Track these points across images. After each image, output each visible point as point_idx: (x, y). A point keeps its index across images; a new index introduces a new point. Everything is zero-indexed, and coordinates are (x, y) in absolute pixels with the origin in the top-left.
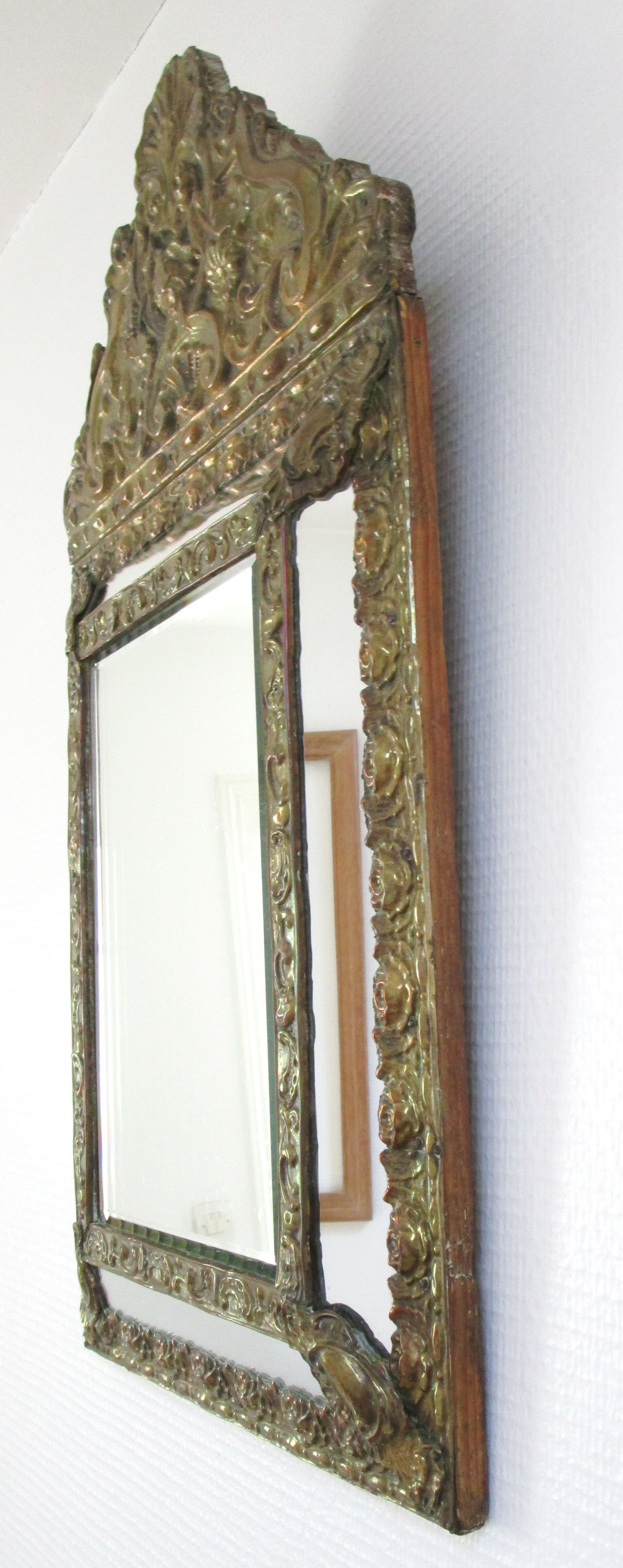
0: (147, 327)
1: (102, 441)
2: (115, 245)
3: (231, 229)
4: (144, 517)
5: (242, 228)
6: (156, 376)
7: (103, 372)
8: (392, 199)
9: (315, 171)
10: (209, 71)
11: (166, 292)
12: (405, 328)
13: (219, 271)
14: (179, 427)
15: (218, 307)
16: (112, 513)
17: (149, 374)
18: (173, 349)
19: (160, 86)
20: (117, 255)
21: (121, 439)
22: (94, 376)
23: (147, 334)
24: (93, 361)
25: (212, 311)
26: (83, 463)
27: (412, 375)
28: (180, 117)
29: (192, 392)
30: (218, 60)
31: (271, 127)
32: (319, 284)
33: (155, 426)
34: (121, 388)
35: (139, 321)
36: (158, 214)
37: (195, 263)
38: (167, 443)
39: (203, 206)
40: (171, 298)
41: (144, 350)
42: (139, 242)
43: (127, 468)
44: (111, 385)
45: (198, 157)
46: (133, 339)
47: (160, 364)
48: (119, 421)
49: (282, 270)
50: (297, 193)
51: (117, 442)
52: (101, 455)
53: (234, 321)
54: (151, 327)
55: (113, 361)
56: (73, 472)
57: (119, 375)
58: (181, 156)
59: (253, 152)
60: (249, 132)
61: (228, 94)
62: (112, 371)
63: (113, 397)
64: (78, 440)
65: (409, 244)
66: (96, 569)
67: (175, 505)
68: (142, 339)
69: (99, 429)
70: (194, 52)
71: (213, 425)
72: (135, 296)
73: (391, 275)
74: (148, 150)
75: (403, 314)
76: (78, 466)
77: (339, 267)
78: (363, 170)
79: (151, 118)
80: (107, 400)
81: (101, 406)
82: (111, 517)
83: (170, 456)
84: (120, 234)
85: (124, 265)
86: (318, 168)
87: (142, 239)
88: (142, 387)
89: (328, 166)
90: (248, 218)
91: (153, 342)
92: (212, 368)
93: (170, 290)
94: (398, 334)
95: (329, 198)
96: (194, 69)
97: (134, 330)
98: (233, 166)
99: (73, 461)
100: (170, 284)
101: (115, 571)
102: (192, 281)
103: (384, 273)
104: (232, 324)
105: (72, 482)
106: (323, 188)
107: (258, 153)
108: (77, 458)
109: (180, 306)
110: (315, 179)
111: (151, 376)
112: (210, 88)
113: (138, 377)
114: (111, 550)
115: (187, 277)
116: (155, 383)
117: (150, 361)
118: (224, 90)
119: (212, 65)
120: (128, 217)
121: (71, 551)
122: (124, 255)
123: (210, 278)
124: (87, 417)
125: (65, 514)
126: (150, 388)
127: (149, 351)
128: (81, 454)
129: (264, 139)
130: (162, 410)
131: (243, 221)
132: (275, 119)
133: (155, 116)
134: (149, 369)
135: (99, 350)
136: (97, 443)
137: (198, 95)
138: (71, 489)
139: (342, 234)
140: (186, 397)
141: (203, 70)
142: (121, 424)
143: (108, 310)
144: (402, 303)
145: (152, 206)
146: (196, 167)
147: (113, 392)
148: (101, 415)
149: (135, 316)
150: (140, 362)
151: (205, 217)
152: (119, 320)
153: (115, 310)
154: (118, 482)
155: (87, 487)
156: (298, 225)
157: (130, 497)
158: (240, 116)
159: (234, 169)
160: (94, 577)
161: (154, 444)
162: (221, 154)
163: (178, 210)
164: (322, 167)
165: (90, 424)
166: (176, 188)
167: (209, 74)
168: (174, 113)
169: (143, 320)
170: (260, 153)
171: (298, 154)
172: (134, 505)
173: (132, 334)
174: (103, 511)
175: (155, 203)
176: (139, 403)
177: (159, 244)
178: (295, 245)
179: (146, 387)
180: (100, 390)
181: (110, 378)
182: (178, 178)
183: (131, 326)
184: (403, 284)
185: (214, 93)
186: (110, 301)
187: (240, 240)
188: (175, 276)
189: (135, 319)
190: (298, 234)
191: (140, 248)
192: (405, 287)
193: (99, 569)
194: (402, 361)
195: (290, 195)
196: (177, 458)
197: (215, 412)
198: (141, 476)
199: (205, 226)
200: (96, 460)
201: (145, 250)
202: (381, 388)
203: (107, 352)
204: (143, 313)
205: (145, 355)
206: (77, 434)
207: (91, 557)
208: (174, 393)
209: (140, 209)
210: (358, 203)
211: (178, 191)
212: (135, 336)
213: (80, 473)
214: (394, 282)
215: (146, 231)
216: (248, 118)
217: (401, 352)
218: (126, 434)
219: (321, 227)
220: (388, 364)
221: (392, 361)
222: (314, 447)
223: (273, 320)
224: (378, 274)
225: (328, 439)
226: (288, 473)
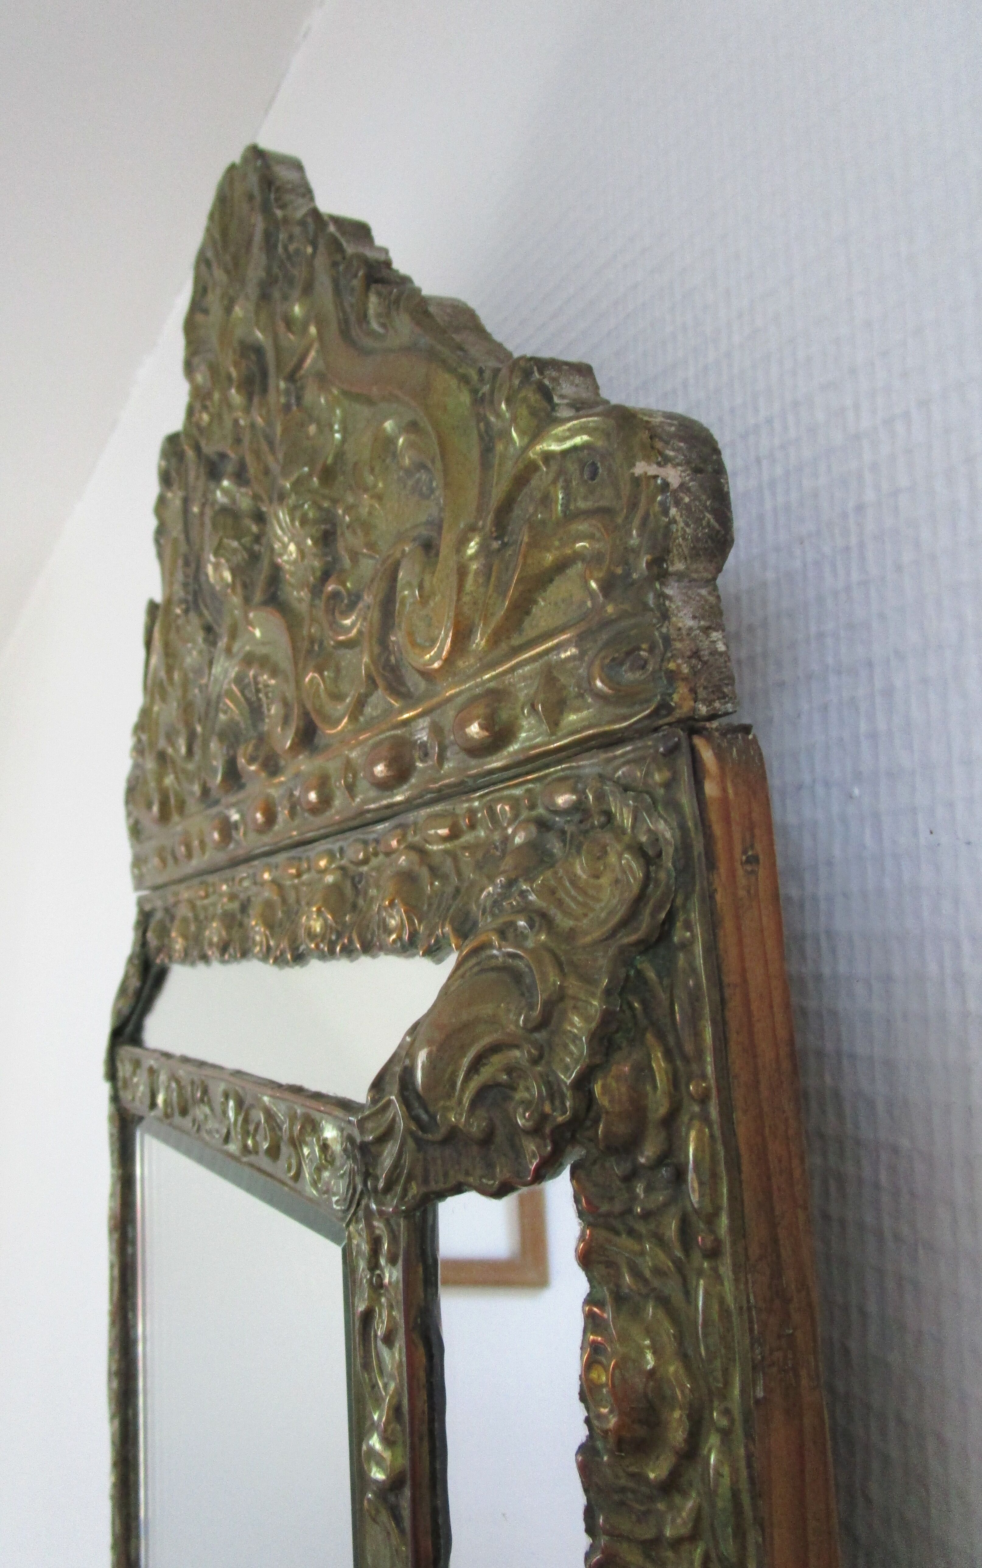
0: (201, 605)
1: (157, 747)
2: (162, 462)
3: (310, 475)
5: (329, 475)
6: (214, 686)
7: (157, 647)
8: (674, 476)
9: (464, 379)
10: (278, 183)
11: (219, 564)
12: (718, 830)
13: (292, 547)
14: (245, 785)
15: (296, 605)
18: (233, 654)
19: (212, 216)
20: (166, 479)
22: (148, 645)
23: (201, 615)
24: (147, 623)
25: (284, 612)
27: (742, 958)
28: (236, 265)
29: (261, 739)
30: (298, 166)
31: (377, 281)
32: (479, 641)
33: (215, 765)
34: (176, 678)
35: (191, 591)
36: (210, 423)
39: (269, 423)
40: (228, 576)
41: (199, 637)
42: (189, 463)
43: (185, 806)
45: (259, 335)
46: (186, 614)
47: (217, 668)
48: (175, 727)
49: (399, 585)
50: (425, 423)
51: (173, 760)
53: (321, 644)
54: (206, 608)
55: (167, 632)
57: (174, 658)
58: (239, 332)
59: (345, 332)
60: (337, 290)
61: (302, 223)
64: (137, 727)
65: (711, 582)
66: (152, 939)
68: (196, 618)
69: (155, 729)
70: (256, 153)
71: (293, 813)
72: (186, 547)
73: (672, 677)
74: (200, 318)
75: (711, 789)
77: (528, 613)
78: (578, 379)
79: (203, 267)
80: (163, 687)
83: (236, 825)
84: (168, 445)
85: (174, 496)
86: (474, 375)
87: (193, 458)
89: (496, 372)
90: (340, 455)
91: (208, 631)
93: (224, 560)
94: (698, 847)
95: (500, 447)
96: (253, 180)
97: (187, 601)
98: (313, 354)
99: (132, 752)
100: (224, 550)
102: (256, 547)
103: (650, 668)
104: (316, 648)
106: (481, 418)
107: (353, 333)
108: (136, 750)
109: (240, 591)
110: (465, 398)
112: (279, 213)
115: (246, 540)
116: (214, 696)
117: (206, 657)
118: (300, 214)
119: (285, 174)
120: (176, 423)
122: (173, 481)
123: (281, 554)
124: (144, 700)
126: (209, 700)
127: (204, 639)
128: (139, 747)
129: (365, 304)
131: (330, 461)
132: (388, 264)
133: (208, 263)
134: (207, 668)
135: (153, 608)
136: (154, 743)
137: (259, 224)
139: (534, 544)
140: (251, 747)
141: (268, 182)
142: (179, 734)
143: (160, 556)
144: (707, 755)
145: (204, 411)
146: (258, 351)
147: (168, 680)
148: (157, 706)
149: (188, 581)
150: (195, 652)
151: (271, 444)
153: (167, 556)
154: (175, 818)
156: (432, 491)
158: (321, 262)
159: (315, 361)
160: (150, 949)
161: (213, 791)
162: (293, 333)
163: (236, 422)
164: (481, 372)
166: (230, 387)
167: (278, 189)
168: (228, 258)
169: (196, 592)
170: (355, 332)
171: (425, 341)
173: (185, 606)
175: (207, 407)
176: (196, 714)
177: (214, 472)
178: (424, 532)
179: (204, 695)
180: (156, 671)
182: (233, 369)
183: (183, 595)
184: (702, 693)
185: (286, 220)
186: (161, 543)
187: (324, 497)
188: (229, 537)
189: (187, 585)
190: (430, 510)
191: (192, 474)
192: (709, 702)
194: (713, 924)
195: (413, 427)
196: (245, 834)
197: (296, 794)
198: (201, 832)
199: (270, 459)
201: (197, 477)
202: (651, 975)
203: (160, 616)
205: (199, 644)
208: (238, 726)
209: (190, 411)
210: (572, 467)
211: (233, 391)
212: (188, 610)
213: (140, 772)
214: (680, 696)
215: (197, 447)
216: (335, 264)
217: (709, 897)
219: (481, 510)
220: (671, 917)
221: (681, 913)
222: (476, 1077)
223: (387, 674)
224: (632, 669)
225: (510, 1070)
226: (413, 1113)
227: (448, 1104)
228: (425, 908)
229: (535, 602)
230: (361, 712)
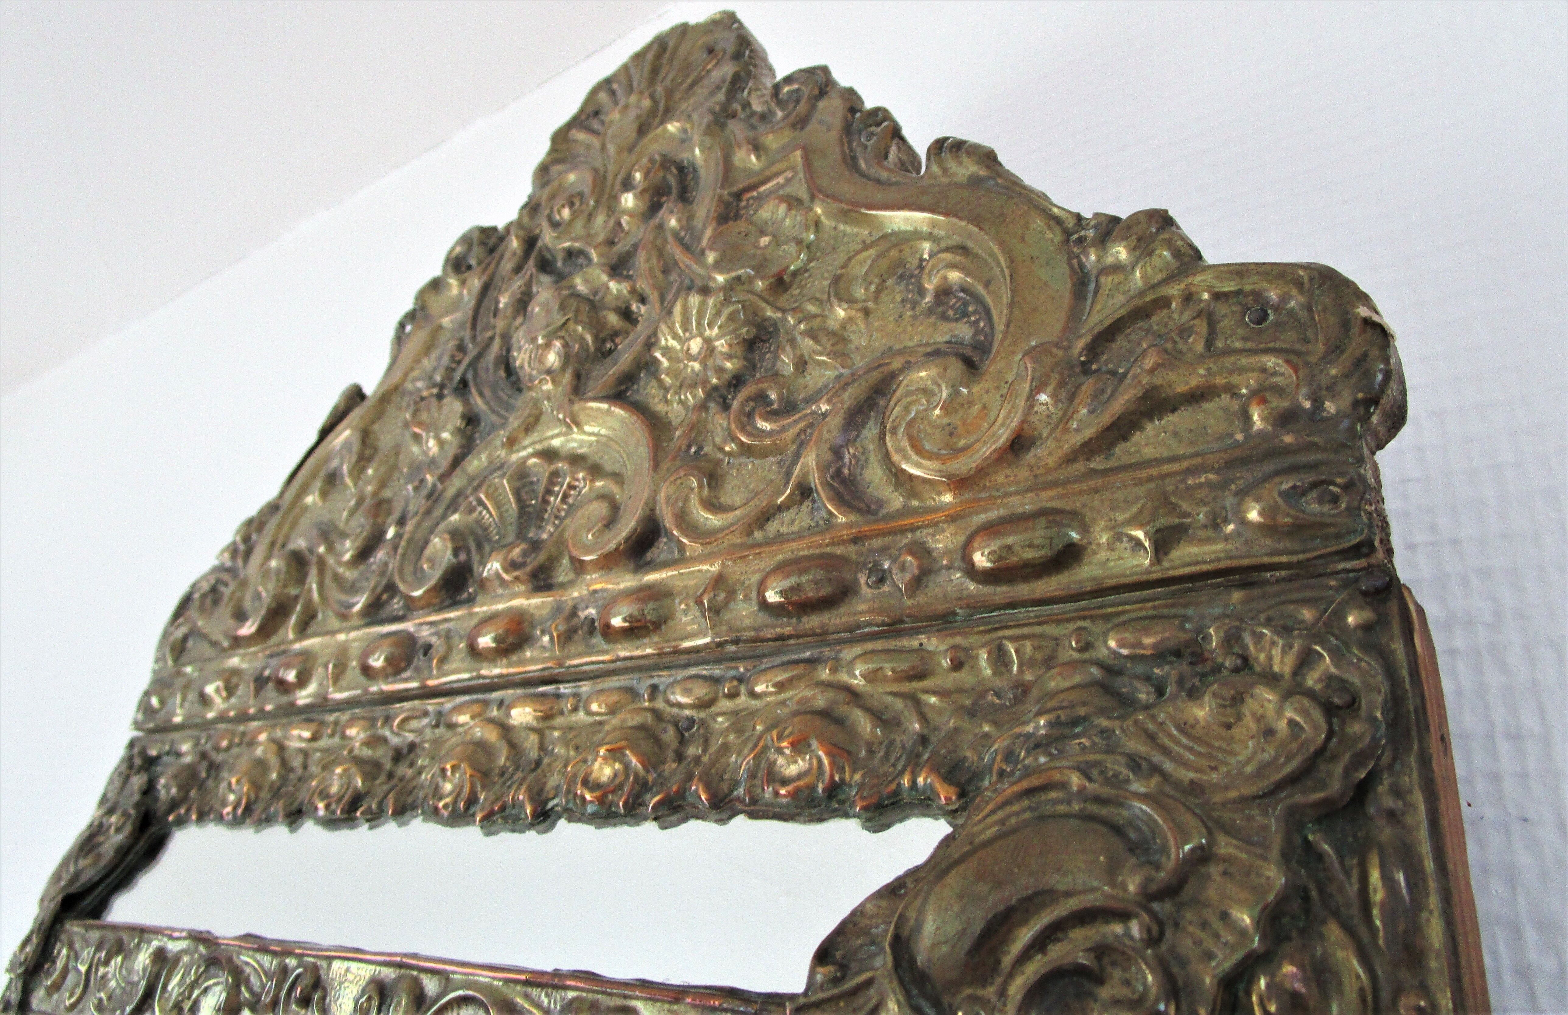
0: (474, 391)
1: (291, 546)
2: (458, 249)
4: (314, 738)
5: (780, 284)
6: (457, 482)
7: (347, 433)
9: (1056, 220)
11: (548, 345)
13: (696, 345)
14: (471, 601)
16: (252, 686)
17: (440, 471)
18: (516, 448)
20: (457, 265)
21: (331, 561)
22: (326, 432)
23: (466, 403)
24: (336, 408)
25: (641, 410)
26: (240, 563)
29: (536, 546)
33: (419, 577)
34: (370, 472)
35: (457, 375)
36: (570, 223)
37: (627, 315)
38: (433, 618)
39: (687, 227)
40: (552, 360)
41: (450, 427)
42: (507, 256)
43: (320, 616)
44: (354, 459)
45: (697, 153)
46: (434, 401)
47: (476, 463)
48: (341, 525)
51: (322, 564)
52: (278, 572)
53: (703, 451)
54: (481, 394)
55: (373, 422)
56: (216, 570)
57: (375, 449)
58: (658, 147)
59: (851, 163)
62: (366, 436)
63: (348, 481)
64: (249, 522)
66: (167, 787)
67: (398, 756)
68: (454, 407)
69: (294, 524)
70: (728, 23)
71: (567, 637)
72: (467, 334)
73: (1371, 519)
74: (581, 134)
76: (229, 564)
77: (1127, 437)
79: (604, 95)
80: (332, 479)
81: (318, 484)
82: (245, 690)
83: (427, 648)
84: (476, 235)
85: (463, 283)
87: (518, 252)
88: (417, 489)
90: (804, 270)
91: (471, 420)
92: (610, 523)
93: (558, 344)
95: (1108, 282)
97: (442, 386)
98: (779, 180)
99: (222, 552)
100: (562, 334)
101: (202, 817)
103: (1343, 505)
104: (694, 453)
105: (206, 586)
106: (1074, 256)
107: (864, 168)
108: (233, 550)
109: (567, 378)
110: (1054, 235)
111: (444, 477)
112: (751, 68)
113: (417, 469)
114: (219, 758)
115: (601, 335)
116: (451, 492)
117: (452, 451)
121: (145, 707)
122: (469, 267)
123: (666, 351)
124: (282, 494)
125: (166, 635)
126: (433, 496)
127: (459, 431)
128: (242, 547)
130: (449, 554)
131: (787, 271)
133: (613, 93)
134: (445, 464)
135: (356, 395)
136: (279, 543)
137: (723, 70)
138: (196, 596)
140: (516, 552)
142: (344, 535)
143: (400, 340)
145: (563, 206)
146: (688, 167)
147: (350, 472)
148: (309, 499)
149: (454, 365)
150: (432, 443)
151: (689, 246)
152: (417, 361)
153: (414, 345)
154: (291, 636)
155: (224, 612)
157: (302, 680)
160: (157, 799)
161: (396, 605)
162: (758, 156)
163: (617, 224)
165: (286, 503)
167: (753, 51)
168: (655, 92)
169: (469, 376)
170: (870, 167)
172: (303, 697)
173: (435, 391)
174: (236, 672)
175: (571, 204)
176: (396, 515)
177: (553, 266)
178: (949, 348)
179: (425, 492)
180: (328, 459)
181: (356, 446)
182: (638, 176)
183: (438, 378)
185: (755, 77)
186: (409, 328)
187: (770, 304)
188: (577, 322)
189: (450, 370)
191: (507, 265)
193: (174, 791)
196: (443, 660)
197: (582, 614)
198: (342, 654)
200: (265, 573)
201: (518, 269)
202: (1329, 849)
203: (367, 404)
204: (473, 365)
205: (446, 435)
206: (252, 510)
207: (173, 743)
208: (486, 529)
209: (532, 208)
210: (1226, 309)
211: (630, 197)
212: (440, 397)
213: (225, 577)
214: (1377, 541)
215: (530, 242)
216: (851, 110)
218: (347, 557)
220: (1372, 779)
221: (1385, 775)
222: (1039, 957)
223: (836, 484)
224: (1321, 501)
225: (1101, 951)
226: (913, 1002)
227: (980, 992)
228: (863, 753)
229: (1142, 428)
230: (761, 527)
